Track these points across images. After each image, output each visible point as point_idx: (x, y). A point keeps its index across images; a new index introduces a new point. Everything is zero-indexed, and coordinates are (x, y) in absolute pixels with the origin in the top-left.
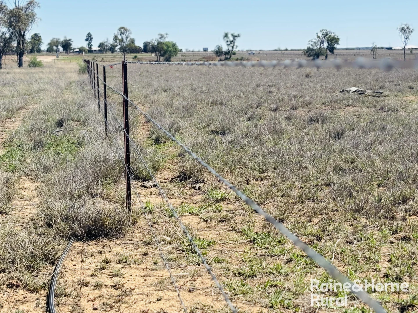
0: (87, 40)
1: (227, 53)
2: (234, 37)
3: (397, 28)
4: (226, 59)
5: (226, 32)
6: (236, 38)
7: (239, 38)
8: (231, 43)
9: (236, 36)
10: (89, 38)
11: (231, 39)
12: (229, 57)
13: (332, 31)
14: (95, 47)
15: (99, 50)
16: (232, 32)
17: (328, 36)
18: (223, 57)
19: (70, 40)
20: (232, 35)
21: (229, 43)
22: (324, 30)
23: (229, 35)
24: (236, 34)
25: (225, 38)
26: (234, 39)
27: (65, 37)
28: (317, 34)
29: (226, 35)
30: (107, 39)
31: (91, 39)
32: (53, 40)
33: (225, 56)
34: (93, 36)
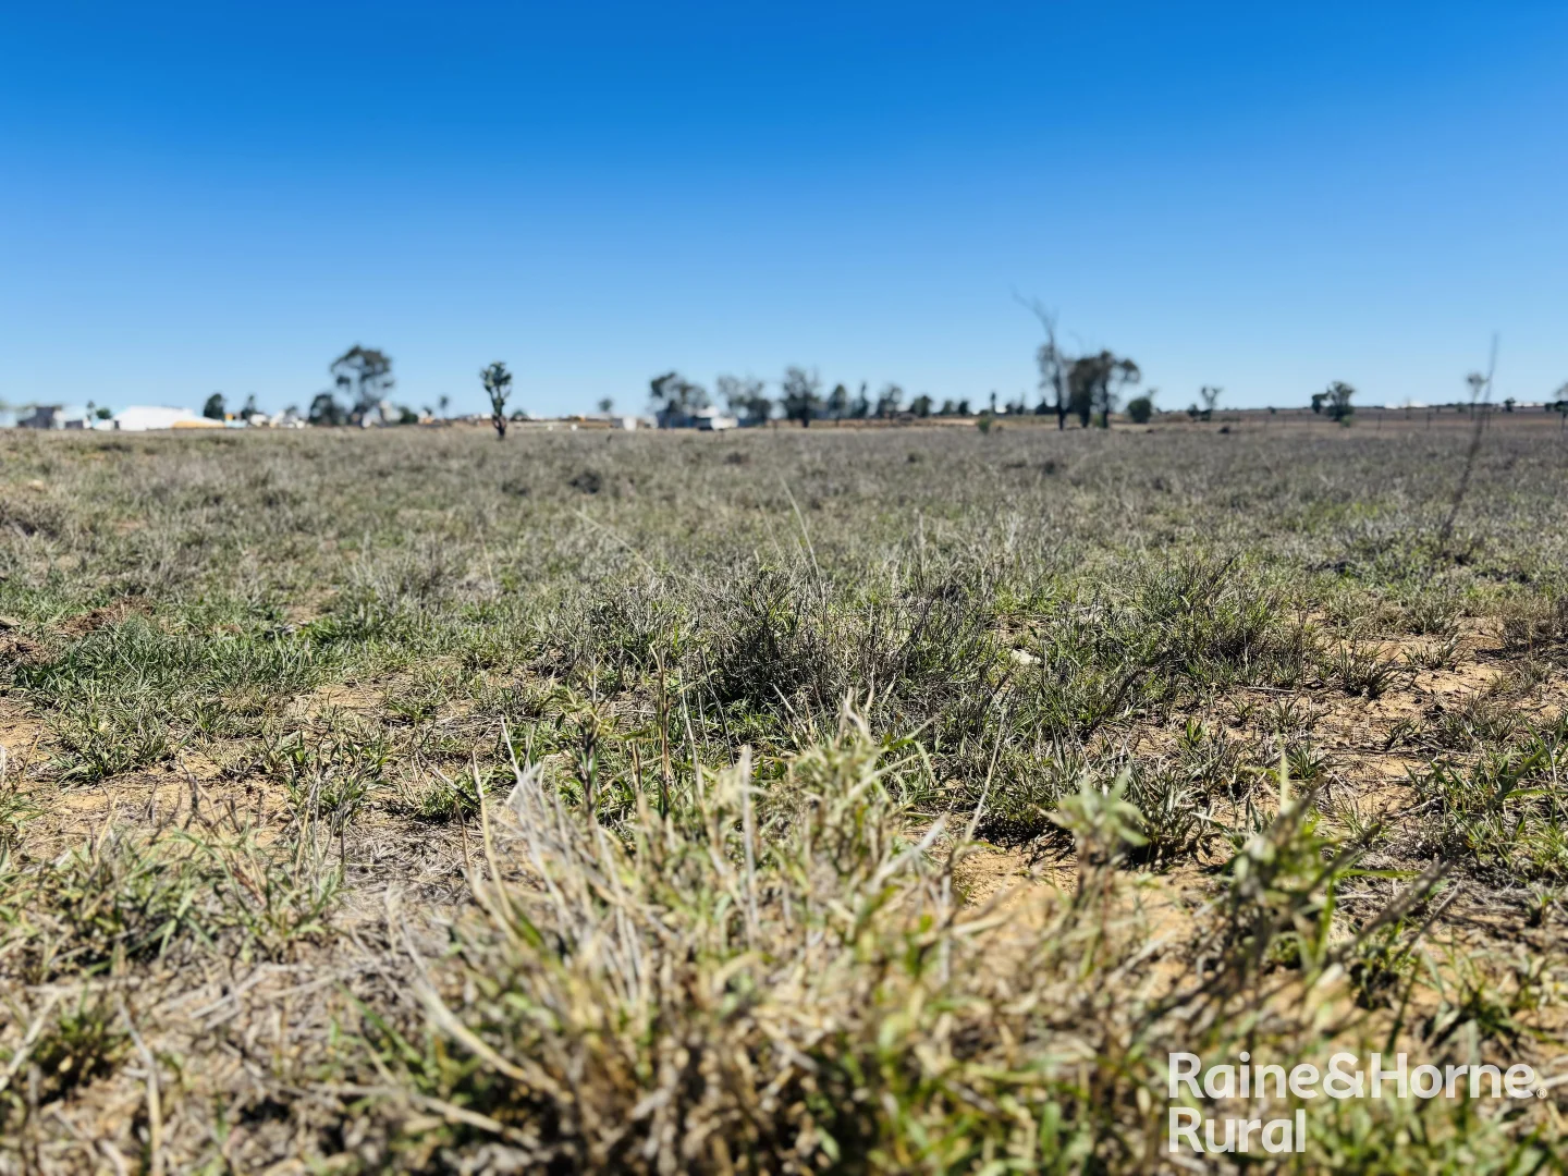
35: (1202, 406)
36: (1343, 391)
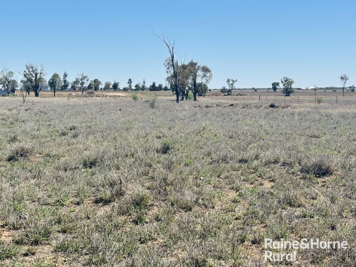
0: (128, 83)
1: (229, 91)
2: (233, 81)
3: (339, 77)
4: (228, 95)
5: (229, 79)
6: (234, 82)
7: (236, 82)
8: (231, 85)
9: (234, 81)
10: (130, 81)
11: (231, 82)
12: (230, 93)
13: (290, 78)
14: (133, 88)
15: (135, 89)
16: (232, 79)
17: (288, 81)
18: (226, 94)
19: (118, 83)
20: (232, 80)
21: (230, 85)
22: (285, 78)
23: (230, 81)
24: (234, 80)
25: (228, 82)
26: (233, 83)
27: (115, 81)
28: (281, 80)
29: (228, 81)
30: (140, 82)
31: (131, 82)
32: (106, 83)
33: (227, 93)
34: (132, 81)
35: (227, 87)
36: (288, 82)
